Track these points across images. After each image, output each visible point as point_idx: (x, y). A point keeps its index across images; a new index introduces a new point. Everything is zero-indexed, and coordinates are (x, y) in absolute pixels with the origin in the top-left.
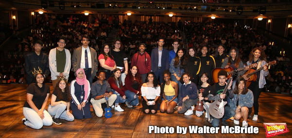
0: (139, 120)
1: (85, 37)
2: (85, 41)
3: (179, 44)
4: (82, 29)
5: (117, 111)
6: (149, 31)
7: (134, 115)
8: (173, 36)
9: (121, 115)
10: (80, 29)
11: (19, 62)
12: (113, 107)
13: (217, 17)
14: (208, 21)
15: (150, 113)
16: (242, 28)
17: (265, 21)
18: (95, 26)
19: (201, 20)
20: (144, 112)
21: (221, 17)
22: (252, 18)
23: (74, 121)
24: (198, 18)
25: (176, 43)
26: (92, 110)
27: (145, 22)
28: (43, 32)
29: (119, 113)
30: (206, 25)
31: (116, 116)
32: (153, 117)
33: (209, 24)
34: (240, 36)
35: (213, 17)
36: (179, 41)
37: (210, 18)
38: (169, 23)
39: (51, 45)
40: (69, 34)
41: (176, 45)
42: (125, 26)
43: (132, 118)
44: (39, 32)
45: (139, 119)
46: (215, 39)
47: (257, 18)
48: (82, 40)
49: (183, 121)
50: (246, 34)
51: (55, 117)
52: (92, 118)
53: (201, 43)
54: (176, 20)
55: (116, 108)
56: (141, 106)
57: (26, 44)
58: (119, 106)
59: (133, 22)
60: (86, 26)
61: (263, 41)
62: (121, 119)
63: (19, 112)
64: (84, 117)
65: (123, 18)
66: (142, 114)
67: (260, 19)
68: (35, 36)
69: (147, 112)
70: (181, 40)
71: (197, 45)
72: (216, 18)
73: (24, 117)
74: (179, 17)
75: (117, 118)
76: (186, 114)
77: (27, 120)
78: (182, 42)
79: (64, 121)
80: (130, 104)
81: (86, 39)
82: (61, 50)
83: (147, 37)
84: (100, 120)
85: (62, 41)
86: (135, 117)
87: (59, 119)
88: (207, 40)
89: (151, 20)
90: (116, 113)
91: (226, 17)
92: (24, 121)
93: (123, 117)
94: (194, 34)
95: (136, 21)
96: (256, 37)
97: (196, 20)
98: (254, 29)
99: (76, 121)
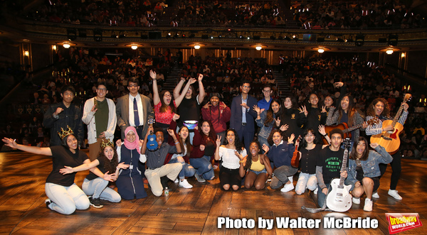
0: (215, 201)
1: (132, 81)
2: (133, 87)
3: (271, 89)
4: (127, 70)
5: (182, 187)
6: (228, 71)
7: (208, 193)
8: (263, 78)
9: (189, 193)
10: (124, 69)
11: (35, 119)
12: (177, 181)
13: (326, 49)
14: (314, 56)
15: (231, 190)
16: (364, 66)
17: (396, 54)
18: (147, 64)
19: (303, 54)
20: (223, 189)
21: (333, 50)
22: (377, 51)
23: (120, 202)
24: (299, 52)
25: (267, 89)
26: (146, 186)
27: (221, 58)
28: (70, 75)
29: (186, 191)
30: (310, 61)
31: (181, 194)
32: (235, 195)
33: (316, 61)
34: (360, 78)
35: (321, 51)
36: (271, 86)
37: (317, 51)
38: (256, 59)
39: (83, 93)
40: (109, 77)
41: (267, 92)
42: (192, 65)
43: (205, 197)
44: (64, 74)
45: (215, 199)
46: (325, 82)
47: (384, 50)
48: (128, 85)
49: (279, 201)
50: (370, 75)
51: (94, 197)
52: (146, 198)
53: (304, 88)
54: (267, 55)
55: (181, 184)
56: (218, 181)
57: (45, 93)
58: (185, 181)
59: (203, 58)
60: (133, 65)
61: (394, 84)
62: (189, 199)
63: (39, 190)
64: (135, 196)
65: (189, 53)
66: (219, 191)
67: (390, 52)
68: (59, 81)
69: (226, 189)
70: (275, 85)
71: (298, 92)
72: (325, 52)
73: (48, 198)
74: (271, 50)
75: (183, 197)
76: (283, 190)
77: (52, 202)
78: (275, 88)
79: (106, 203)
80: (201, 177)
81: (133, 84)
82: (101, 100)
83: (223, 80)
84: (159, 201)
85: (102, 87)
86: (209, 196)
87: (99, 199)
88: (312, 84)
89: (228, 55)
90: (181, 191)
91: (339, 49)
92: (48, 203)
93: (192, 196)
94: (294, 75)
95: (208, 57)
96: (384, 78)
97: (295, 55)
98: (381, 67)
99: (123, 203)
